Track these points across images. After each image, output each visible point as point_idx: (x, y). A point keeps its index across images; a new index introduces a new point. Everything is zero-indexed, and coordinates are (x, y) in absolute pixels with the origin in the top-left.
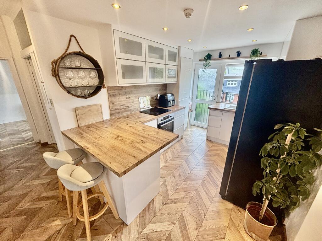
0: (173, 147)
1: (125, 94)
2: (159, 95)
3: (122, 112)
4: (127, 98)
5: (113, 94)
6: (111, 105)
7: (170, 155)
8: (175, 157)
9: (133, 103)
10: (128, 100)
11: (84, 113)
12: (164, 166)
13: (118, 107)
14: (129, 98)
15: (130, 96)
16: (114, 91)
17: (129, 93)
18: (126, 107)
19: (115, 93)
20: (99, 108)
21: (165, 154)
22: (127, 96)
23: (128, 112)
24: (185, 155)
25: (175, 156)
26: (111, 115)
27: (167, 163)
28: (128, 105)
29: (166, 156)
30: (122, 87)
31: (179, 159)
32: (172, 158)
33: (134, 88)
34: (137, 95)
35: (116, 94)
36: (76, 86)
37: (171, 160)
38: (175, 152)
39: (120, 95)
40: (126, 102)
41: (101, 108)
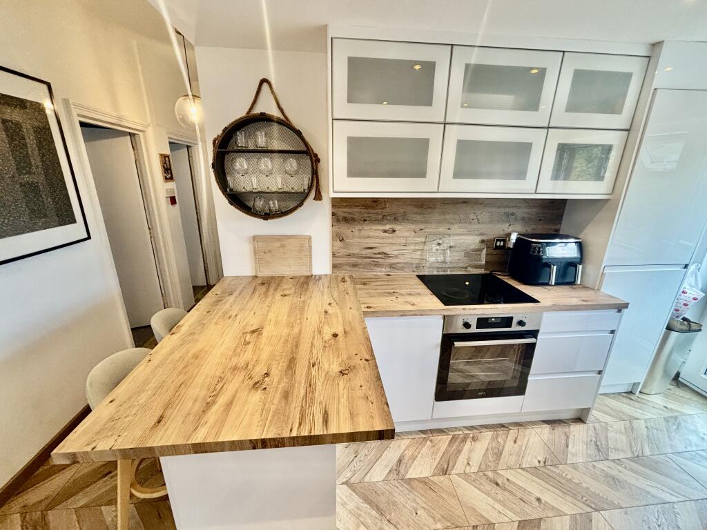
0: (513, 432)
1: (382, 220)
2: (514, 237)
3: (365, 266)
4: (385, 231)
5: (348, 216)
6: (338, 243)
7: (477, 457)
8: (490, 474)
9: (405, 248)
10: (388, 238)
11: (270, 251)
12: (423, 481)
13: (356, 251)
14: (394, 231)
15: (397, 227)
16: (350, 210)
17: (396, 219)
18: (379, 253)
19: (350, 213)
20: (304, 246)
21: (465, 439)
22: (388, 227)
23: (383, 269)
24: (538, 500)
25: (494, 471)
26: (335, 266)
27: (442, 478)
28: (386, 250)
29: (459, 452)
30: (375, 200)
31: (500, 497)
32: (474, 469)
33: (416, 206)
34: (422, 226)
35: (356, 217)
36: (254, 191)
37: (465, 475)
38: (506, 453)
39: (365, 220)
40: (380, 241)
41: (310, 247)
